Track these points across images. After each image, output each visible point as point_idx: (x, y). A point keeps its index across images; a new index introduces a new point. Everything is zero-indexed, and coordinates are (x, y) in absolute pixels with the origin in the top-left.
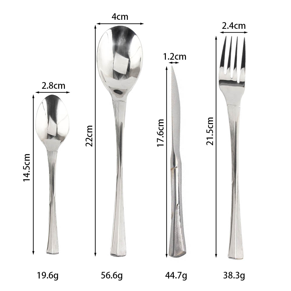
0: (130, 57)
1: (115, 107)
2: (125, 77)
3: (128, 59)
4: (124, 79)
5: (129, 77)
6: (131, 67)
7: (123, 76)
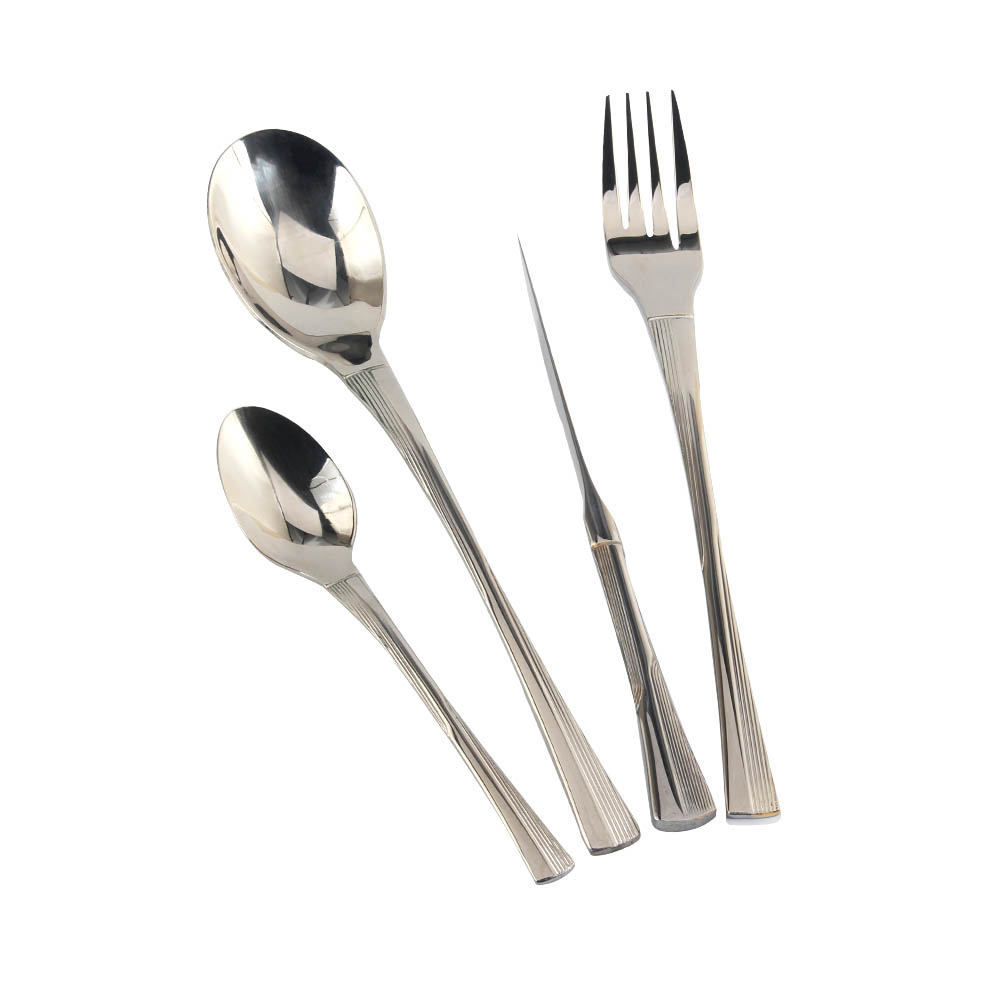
3: (331, 242)
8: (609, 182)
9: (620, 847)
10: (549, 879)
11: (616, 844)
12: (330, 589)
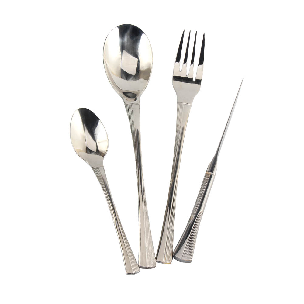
0: (139, 57)
1: (128, 111)
4: (133, 80)
5: (139, 78)
6: (141, 68)
8: (178, 59)
9: (148, 268)
10: (131, 274)
11: (147, 267)
12: (93, 169)
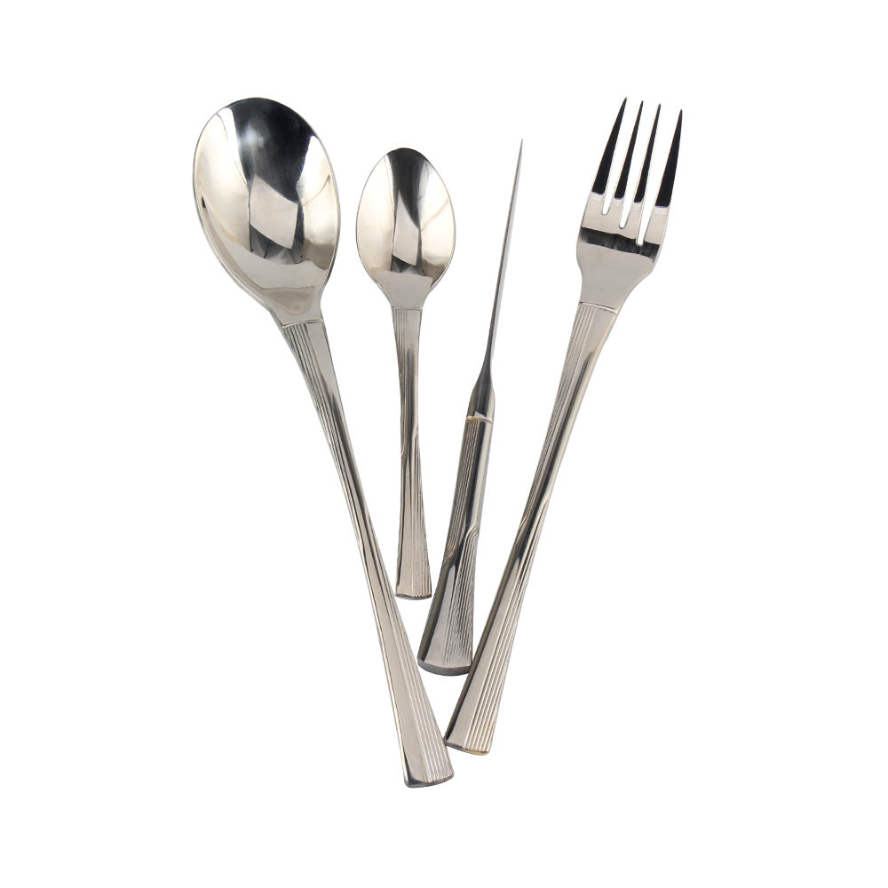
0: (303, 201)
2: (289, 256)
7: (281, 254)
11: (431, 780)
